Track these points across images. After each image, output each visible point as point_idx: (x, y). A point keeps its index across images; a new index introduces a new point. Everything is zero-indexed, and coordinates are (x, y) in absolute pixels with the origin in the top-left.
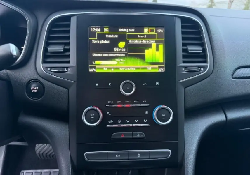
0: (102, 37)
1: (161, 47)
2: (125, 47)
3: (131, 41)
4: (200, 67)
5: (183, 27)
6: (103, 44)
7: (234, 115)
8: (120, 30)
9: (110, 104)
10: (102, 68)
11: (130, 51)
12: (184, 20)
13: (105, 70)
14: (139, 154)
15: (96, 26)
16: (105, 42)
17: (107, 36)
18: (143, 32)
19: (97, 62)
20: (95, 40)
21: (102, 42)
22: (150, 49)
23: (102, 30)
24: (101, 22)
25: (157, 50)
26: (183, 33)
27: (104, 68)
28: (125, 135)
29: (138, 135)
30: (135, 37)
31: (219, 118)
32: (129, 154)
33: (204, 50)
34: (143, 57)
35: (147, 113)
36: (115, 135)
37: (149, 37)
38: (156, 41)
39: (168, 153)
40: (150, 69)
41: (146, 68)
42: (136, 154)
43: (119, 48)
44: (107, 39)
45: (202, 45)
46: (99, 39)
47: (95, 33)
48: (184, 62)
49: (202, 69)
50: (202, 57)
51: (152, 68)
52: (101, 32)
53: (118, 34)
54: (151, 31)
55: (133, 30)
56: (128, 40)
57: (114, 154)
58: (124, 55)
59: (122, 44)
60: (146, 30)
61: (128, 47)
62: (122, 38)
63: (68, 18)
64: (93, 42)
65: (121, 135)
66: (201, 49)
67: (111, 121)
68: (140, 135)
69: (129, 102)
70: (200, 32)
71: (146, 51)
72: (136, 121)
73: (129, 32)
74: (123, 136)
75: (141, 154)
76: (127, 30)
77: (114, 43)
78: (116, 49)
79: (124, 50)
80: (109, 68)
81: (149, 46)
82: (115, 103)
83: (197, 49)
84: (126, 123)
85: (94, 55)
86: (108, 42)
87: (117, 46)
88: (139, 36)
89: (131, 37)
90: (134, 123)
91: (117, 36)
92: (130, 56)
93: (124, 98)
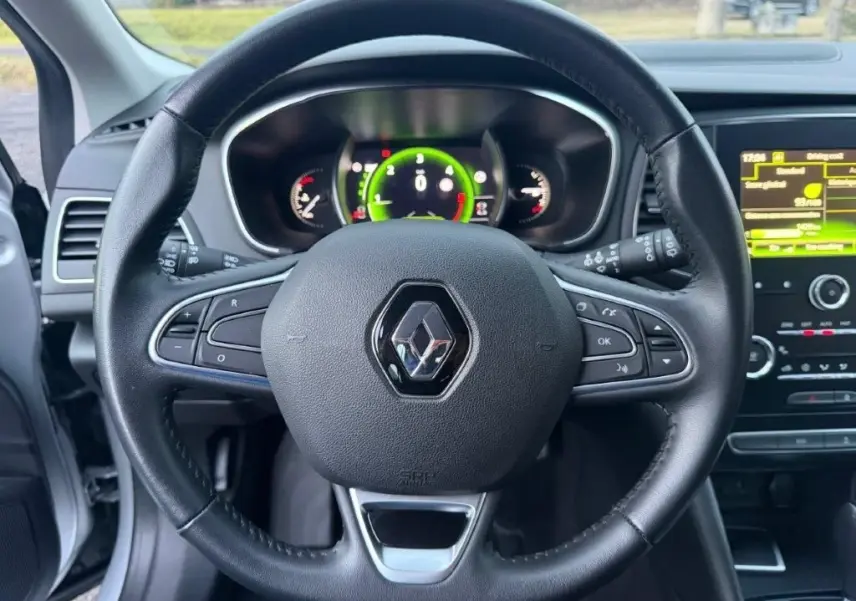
0: (768, 173)
2: (821, 197)
3: (835, 182)
6: (771, 190)
8: (811, 156)
9: (787, 330)
10: (766, 247)
11: (830, 205)
13: (774, 252)
14: (846, 438)
15: (755, 149)
16: (777, 185)
17: (780, 172)
19: (755, 233)
20: (752, 181)
21: (767, 185)
23: (769, 159)
24: (765, 139)
27: (771, 247)
28: (818, 397)
29: (847, 398)
30: (843, 171)
32: (824, 438)
36: (796, 398)
42: (840, 437)
43: (807, 198)
44: (781, 178)
46: (762, 179)
47: (751, 165)
52: (766, 162)
53: (805, 166)
55: (840, 156)
56: (827, 180)
57: (793, 438)
58: (818, 215)
59: (813, 190)
61: (828, 196)
62: (814, 174)
64: (749, 185)
65: (808, 397)
67: (788, 368)
68: (852, 396)
69: (829, 325)
72: (843, 366)
73: (831, 161)
74: (814, 398)
75: (852, 437)
76: (825, 156)
77: (796, 186)
78: (799, 202)
79: (818, 203)
80: (783, 247)
82: (797, 327)
84: (821, 372)
85: (750, 216)
86: (783, 185)
87: (802, 195)
88: (852, 170)
89: (833, 171)
90: (838, 370)
91: (802, 171)
92: (831, 217)
93: (819, 316)
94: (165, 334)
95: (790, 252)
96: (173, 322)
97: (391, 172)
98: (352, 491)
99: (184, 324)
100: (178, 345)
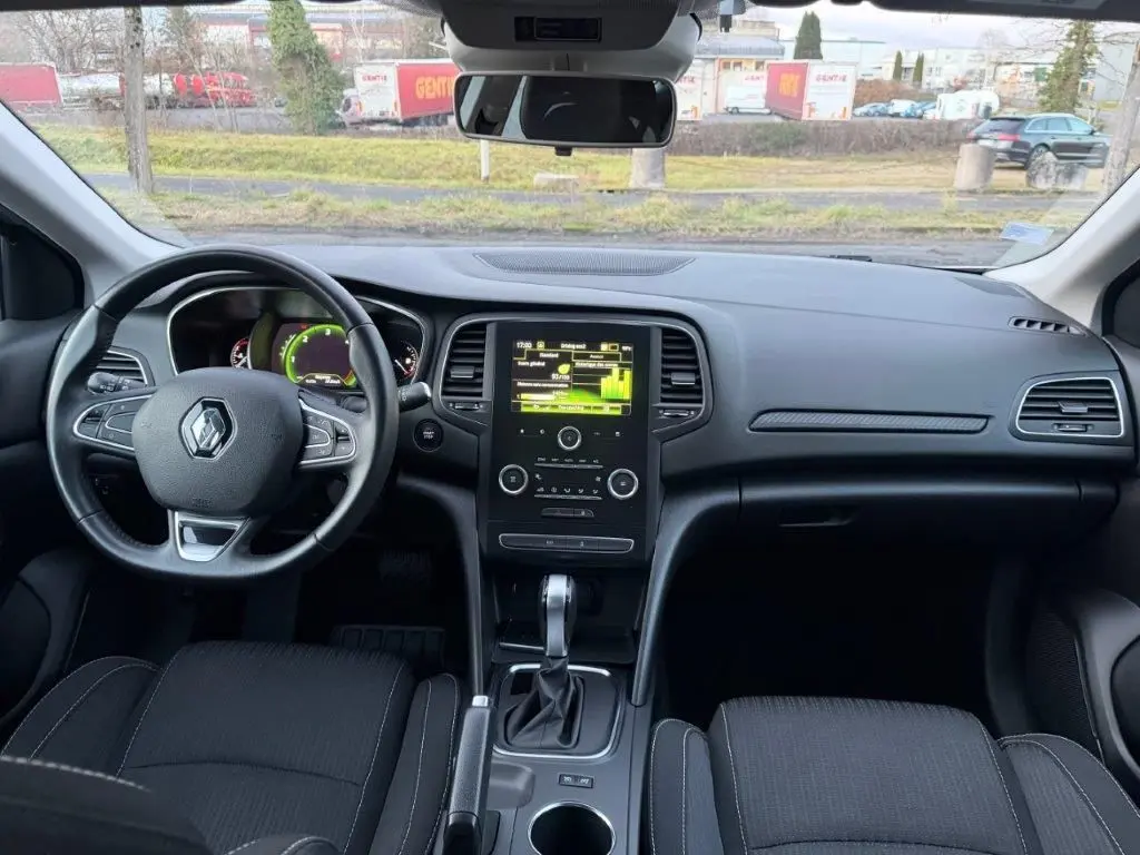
0: (534, 356)
1: (628, 374)
2: (569, 373)
3: (580, 364)
4: (689, 410)
5: (664, 341)
6: (534, 367)
7: (755, 494)
8: (563, 346)
9: (541, 462)
10: (531, 406)
11: (575, 379)
12: (666, 331)
13: (536, 409)
14: (582, 543)
15: (525, 339)
16: (539, 364)
17: (542, 355)
18: (598, 349)
19: (524, 396)
20: (522, 361)
21: (533, 364)
22: (609, 377)
23: (535, 346)
24: (532, 333)
25: (621, 379)
26: (665, 351)
27: (535, 406)
28: (561, 512)
29: (583, 514)
30: (585, 357)
31: (728, 497)
32: (565, 541)
33: (699, 382)
34: (596, 391)
35: (598, 479)
36: (546, 512)
37: (609, 357)
38: (620, 365)
39: (629, 544)
40: (607, 410)
41: (601, 408)
42: (578, 542)
43: (560, 374)
44: (542, 360)
45: (697, 372)
46: (529, 360)
47: (523, 350)
48: (664, 400)
49: (692, 413)
50: (693, 393)
51: (611, 408)
52: (532, 348)
53: (559, 353)
54: (614, 348)
55: (583, 346)
56: (575, 362)
57: (544, 540)
58: (566, 386)
59: (564, 368)
60: (604, 347)
61: (574, 373)
62: (565, 358)
63: (482, 326)
64: (520, 363)
65: (555, 511)
66: (694, 379)
67: (542, 489)
68: (586, 513)
69: (571, 460)
70: (693, 351)
71: (603, 380)
72: (581, 491)
73: (576, 349)
74: (559, 512)
75: (587, 542)
76: (573, 346)
77: (552, 366)
78: (554, 376)
79: (567, 377)
80: (542, 406)
81: (608, 372)
82: (549, 461)
83: (688, 380)
84: (565, 494)
85: (520, 384)
86: (543, 364)
87: (557, 372)
88: (591, 356)
89: (579, 356)
90: (577, 494)
91: (557, 356)
92: (575, 387)
93: (563, 455)
94: (83, 421)
95: (547, 410)
96: (89, 415)
97: (305, 341)
98: (177, 514)
99: (94, 417)
100: (89, 427)
